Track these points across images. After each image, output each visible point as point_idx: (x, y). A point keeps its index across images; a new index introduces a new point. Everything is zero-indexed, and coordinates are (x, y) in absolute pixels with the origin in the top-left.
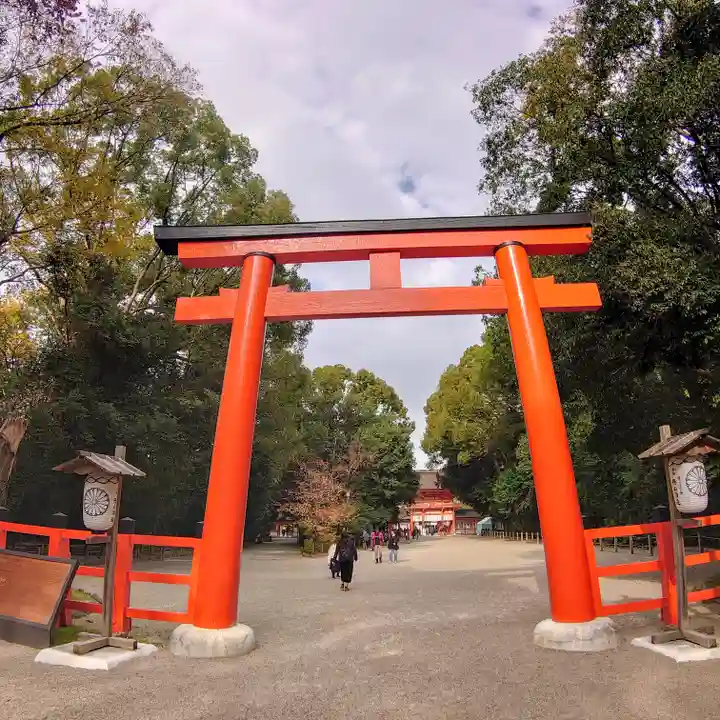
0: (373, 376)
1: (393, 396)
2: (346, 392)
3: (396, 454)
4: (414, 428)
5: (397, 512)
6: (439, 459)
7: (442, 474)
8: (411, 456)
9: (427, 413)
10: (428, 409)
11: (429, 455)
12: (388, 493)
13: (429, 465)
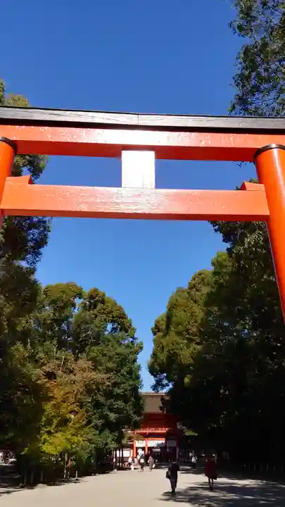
0: (104, 295)
1: (123, 316)
2: (76, 311)
3: (123, 375)
4: (141, 348)
5: (121, 436)
6: (165, 382)
7: (167, 398)
8: (138, 377)
9: (155, 334)
10: (156, 330)
11: (155, 376)
12: (112, 416)
13: (155, 388)
